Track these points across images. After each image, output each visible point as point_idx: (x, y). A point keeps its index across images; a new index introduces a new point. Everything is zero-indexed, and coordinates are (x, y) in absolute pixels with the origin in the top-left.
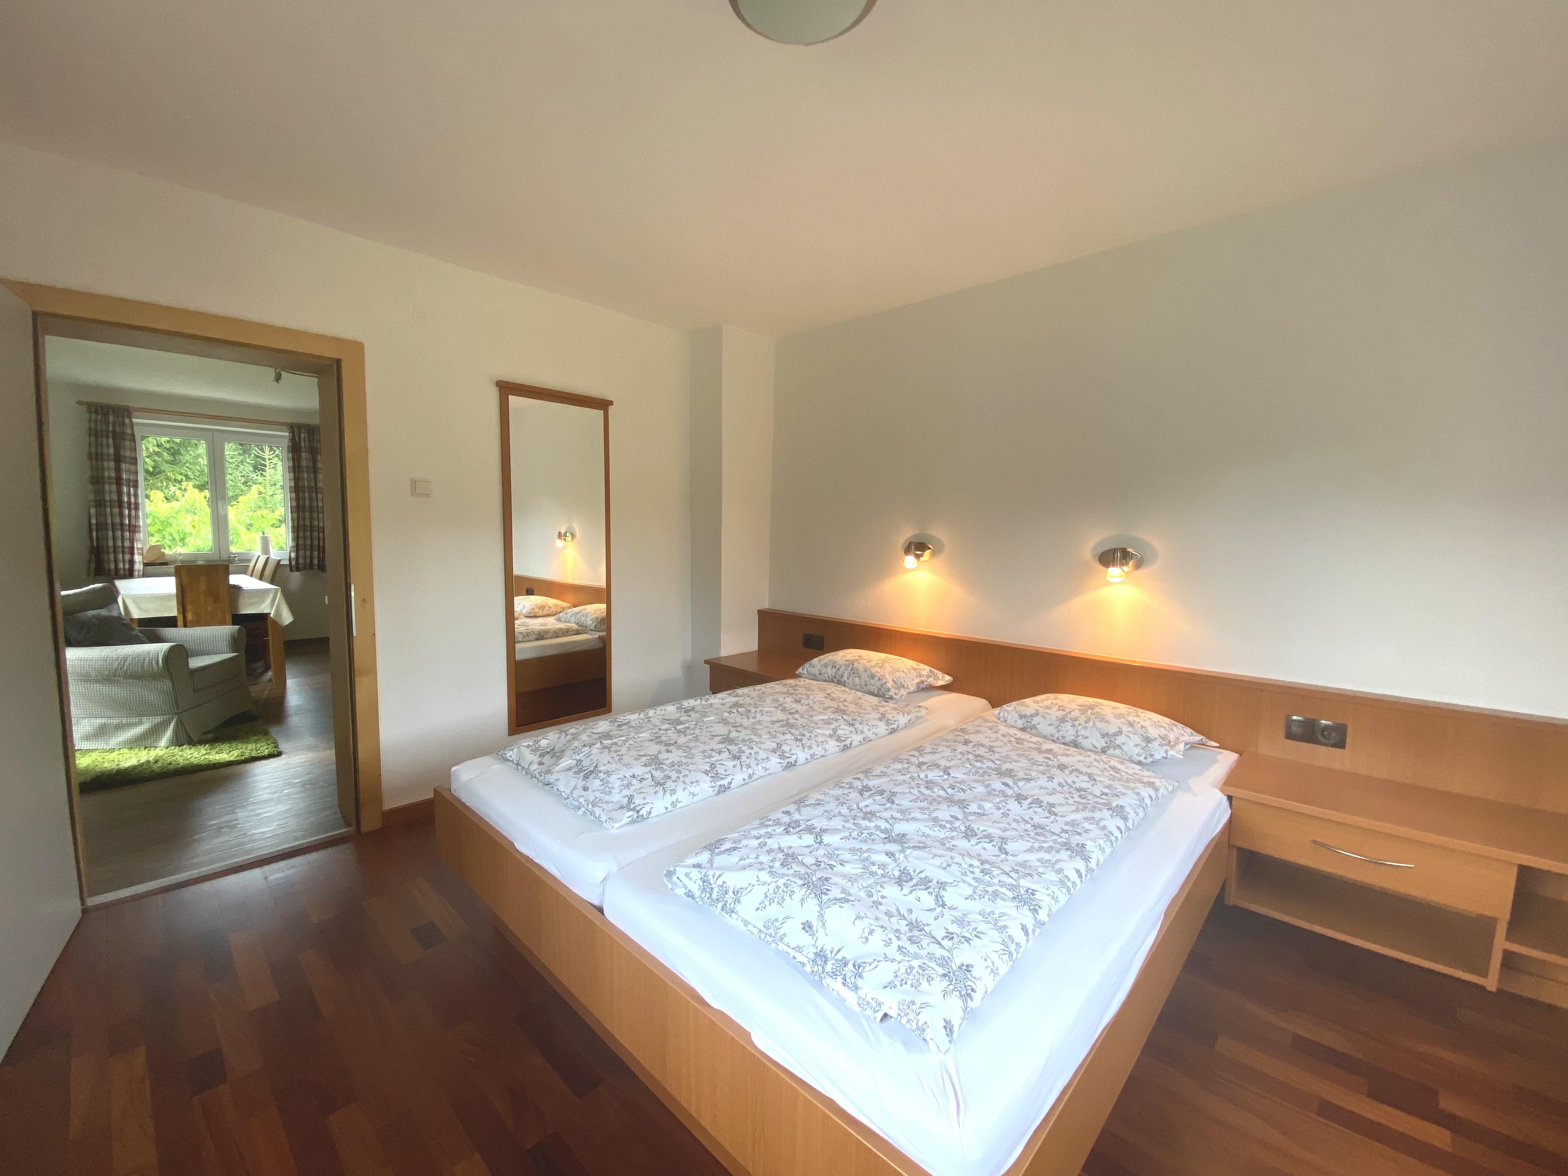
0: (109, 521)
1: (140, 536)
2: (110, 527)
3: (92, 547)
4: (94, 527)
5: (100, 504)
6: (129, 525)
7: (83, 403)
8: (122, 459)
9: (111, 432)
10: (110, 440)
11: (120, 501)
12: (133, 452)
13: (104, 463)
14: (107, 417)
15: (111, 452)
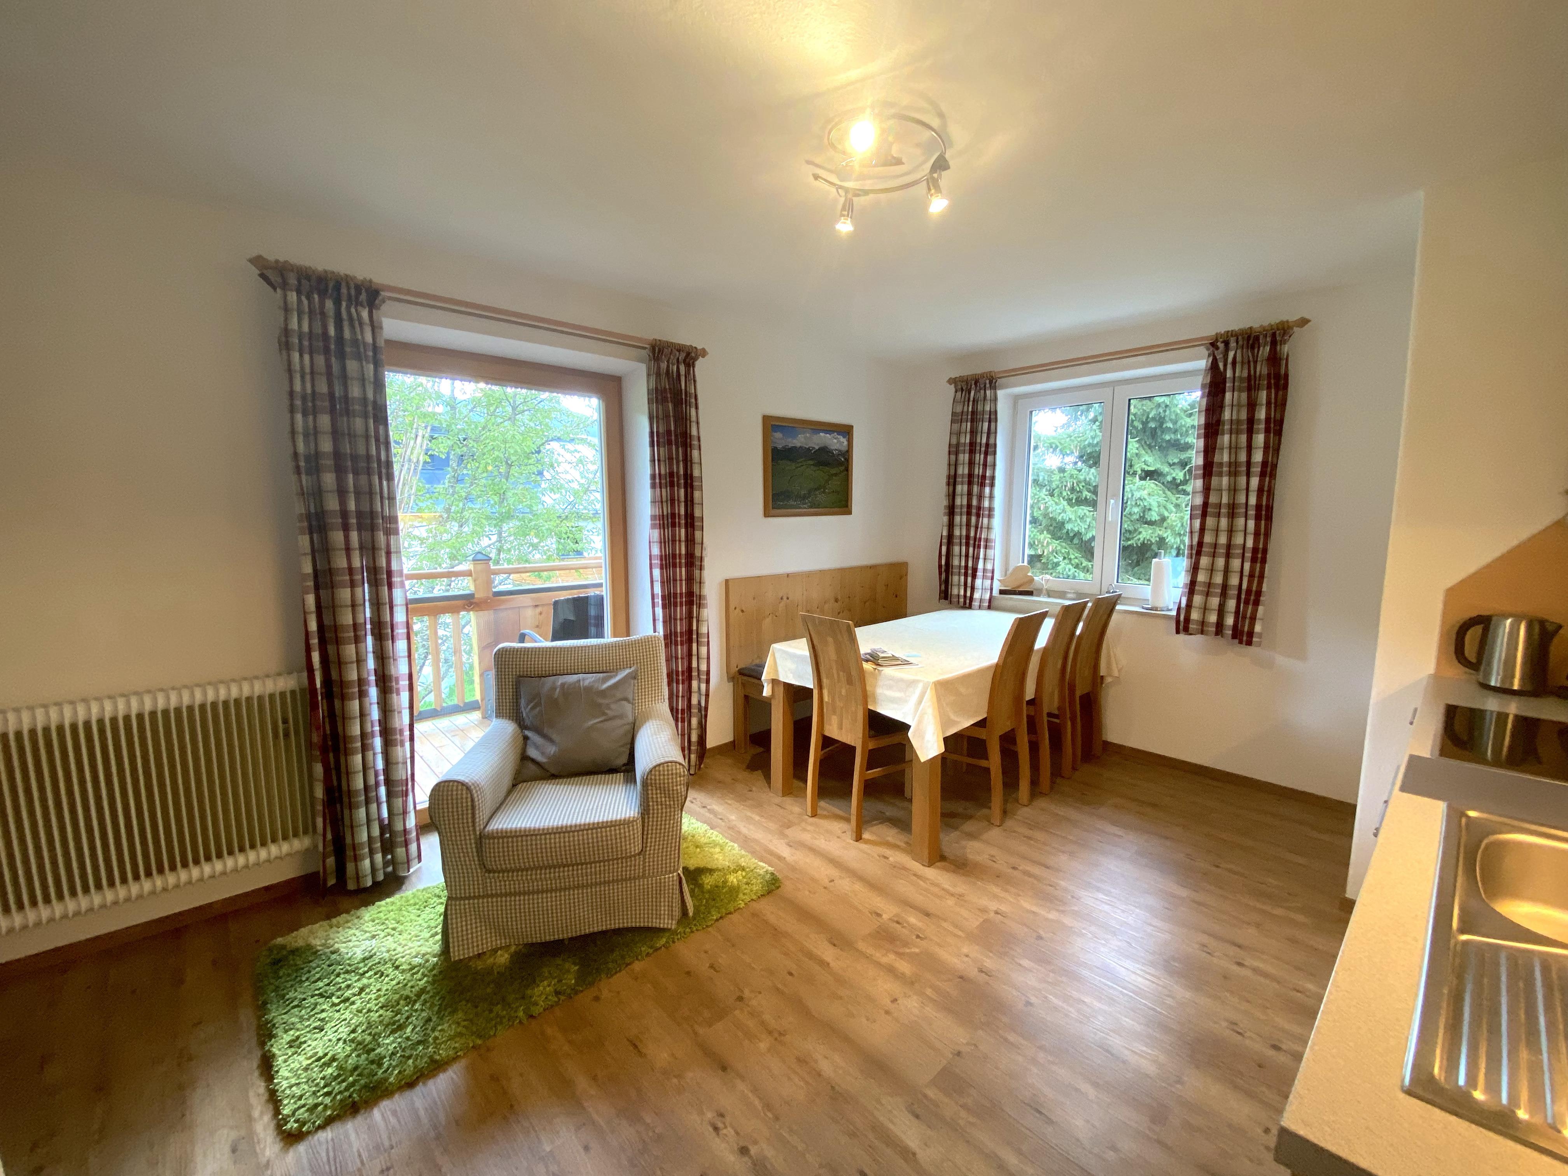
0: (958, 533)
2: (958, 541)
3: (941, 566)
4: (945, 541)
5: (952, 511)
6: (975, 538)
7: (952, 381)
8: (978, 448)
9: (970, 414)
10: (969, 424)
11: (969, 506)
12: (992, 436)
13: (961, 456)
14: (969, 393)
15: (968, 441)
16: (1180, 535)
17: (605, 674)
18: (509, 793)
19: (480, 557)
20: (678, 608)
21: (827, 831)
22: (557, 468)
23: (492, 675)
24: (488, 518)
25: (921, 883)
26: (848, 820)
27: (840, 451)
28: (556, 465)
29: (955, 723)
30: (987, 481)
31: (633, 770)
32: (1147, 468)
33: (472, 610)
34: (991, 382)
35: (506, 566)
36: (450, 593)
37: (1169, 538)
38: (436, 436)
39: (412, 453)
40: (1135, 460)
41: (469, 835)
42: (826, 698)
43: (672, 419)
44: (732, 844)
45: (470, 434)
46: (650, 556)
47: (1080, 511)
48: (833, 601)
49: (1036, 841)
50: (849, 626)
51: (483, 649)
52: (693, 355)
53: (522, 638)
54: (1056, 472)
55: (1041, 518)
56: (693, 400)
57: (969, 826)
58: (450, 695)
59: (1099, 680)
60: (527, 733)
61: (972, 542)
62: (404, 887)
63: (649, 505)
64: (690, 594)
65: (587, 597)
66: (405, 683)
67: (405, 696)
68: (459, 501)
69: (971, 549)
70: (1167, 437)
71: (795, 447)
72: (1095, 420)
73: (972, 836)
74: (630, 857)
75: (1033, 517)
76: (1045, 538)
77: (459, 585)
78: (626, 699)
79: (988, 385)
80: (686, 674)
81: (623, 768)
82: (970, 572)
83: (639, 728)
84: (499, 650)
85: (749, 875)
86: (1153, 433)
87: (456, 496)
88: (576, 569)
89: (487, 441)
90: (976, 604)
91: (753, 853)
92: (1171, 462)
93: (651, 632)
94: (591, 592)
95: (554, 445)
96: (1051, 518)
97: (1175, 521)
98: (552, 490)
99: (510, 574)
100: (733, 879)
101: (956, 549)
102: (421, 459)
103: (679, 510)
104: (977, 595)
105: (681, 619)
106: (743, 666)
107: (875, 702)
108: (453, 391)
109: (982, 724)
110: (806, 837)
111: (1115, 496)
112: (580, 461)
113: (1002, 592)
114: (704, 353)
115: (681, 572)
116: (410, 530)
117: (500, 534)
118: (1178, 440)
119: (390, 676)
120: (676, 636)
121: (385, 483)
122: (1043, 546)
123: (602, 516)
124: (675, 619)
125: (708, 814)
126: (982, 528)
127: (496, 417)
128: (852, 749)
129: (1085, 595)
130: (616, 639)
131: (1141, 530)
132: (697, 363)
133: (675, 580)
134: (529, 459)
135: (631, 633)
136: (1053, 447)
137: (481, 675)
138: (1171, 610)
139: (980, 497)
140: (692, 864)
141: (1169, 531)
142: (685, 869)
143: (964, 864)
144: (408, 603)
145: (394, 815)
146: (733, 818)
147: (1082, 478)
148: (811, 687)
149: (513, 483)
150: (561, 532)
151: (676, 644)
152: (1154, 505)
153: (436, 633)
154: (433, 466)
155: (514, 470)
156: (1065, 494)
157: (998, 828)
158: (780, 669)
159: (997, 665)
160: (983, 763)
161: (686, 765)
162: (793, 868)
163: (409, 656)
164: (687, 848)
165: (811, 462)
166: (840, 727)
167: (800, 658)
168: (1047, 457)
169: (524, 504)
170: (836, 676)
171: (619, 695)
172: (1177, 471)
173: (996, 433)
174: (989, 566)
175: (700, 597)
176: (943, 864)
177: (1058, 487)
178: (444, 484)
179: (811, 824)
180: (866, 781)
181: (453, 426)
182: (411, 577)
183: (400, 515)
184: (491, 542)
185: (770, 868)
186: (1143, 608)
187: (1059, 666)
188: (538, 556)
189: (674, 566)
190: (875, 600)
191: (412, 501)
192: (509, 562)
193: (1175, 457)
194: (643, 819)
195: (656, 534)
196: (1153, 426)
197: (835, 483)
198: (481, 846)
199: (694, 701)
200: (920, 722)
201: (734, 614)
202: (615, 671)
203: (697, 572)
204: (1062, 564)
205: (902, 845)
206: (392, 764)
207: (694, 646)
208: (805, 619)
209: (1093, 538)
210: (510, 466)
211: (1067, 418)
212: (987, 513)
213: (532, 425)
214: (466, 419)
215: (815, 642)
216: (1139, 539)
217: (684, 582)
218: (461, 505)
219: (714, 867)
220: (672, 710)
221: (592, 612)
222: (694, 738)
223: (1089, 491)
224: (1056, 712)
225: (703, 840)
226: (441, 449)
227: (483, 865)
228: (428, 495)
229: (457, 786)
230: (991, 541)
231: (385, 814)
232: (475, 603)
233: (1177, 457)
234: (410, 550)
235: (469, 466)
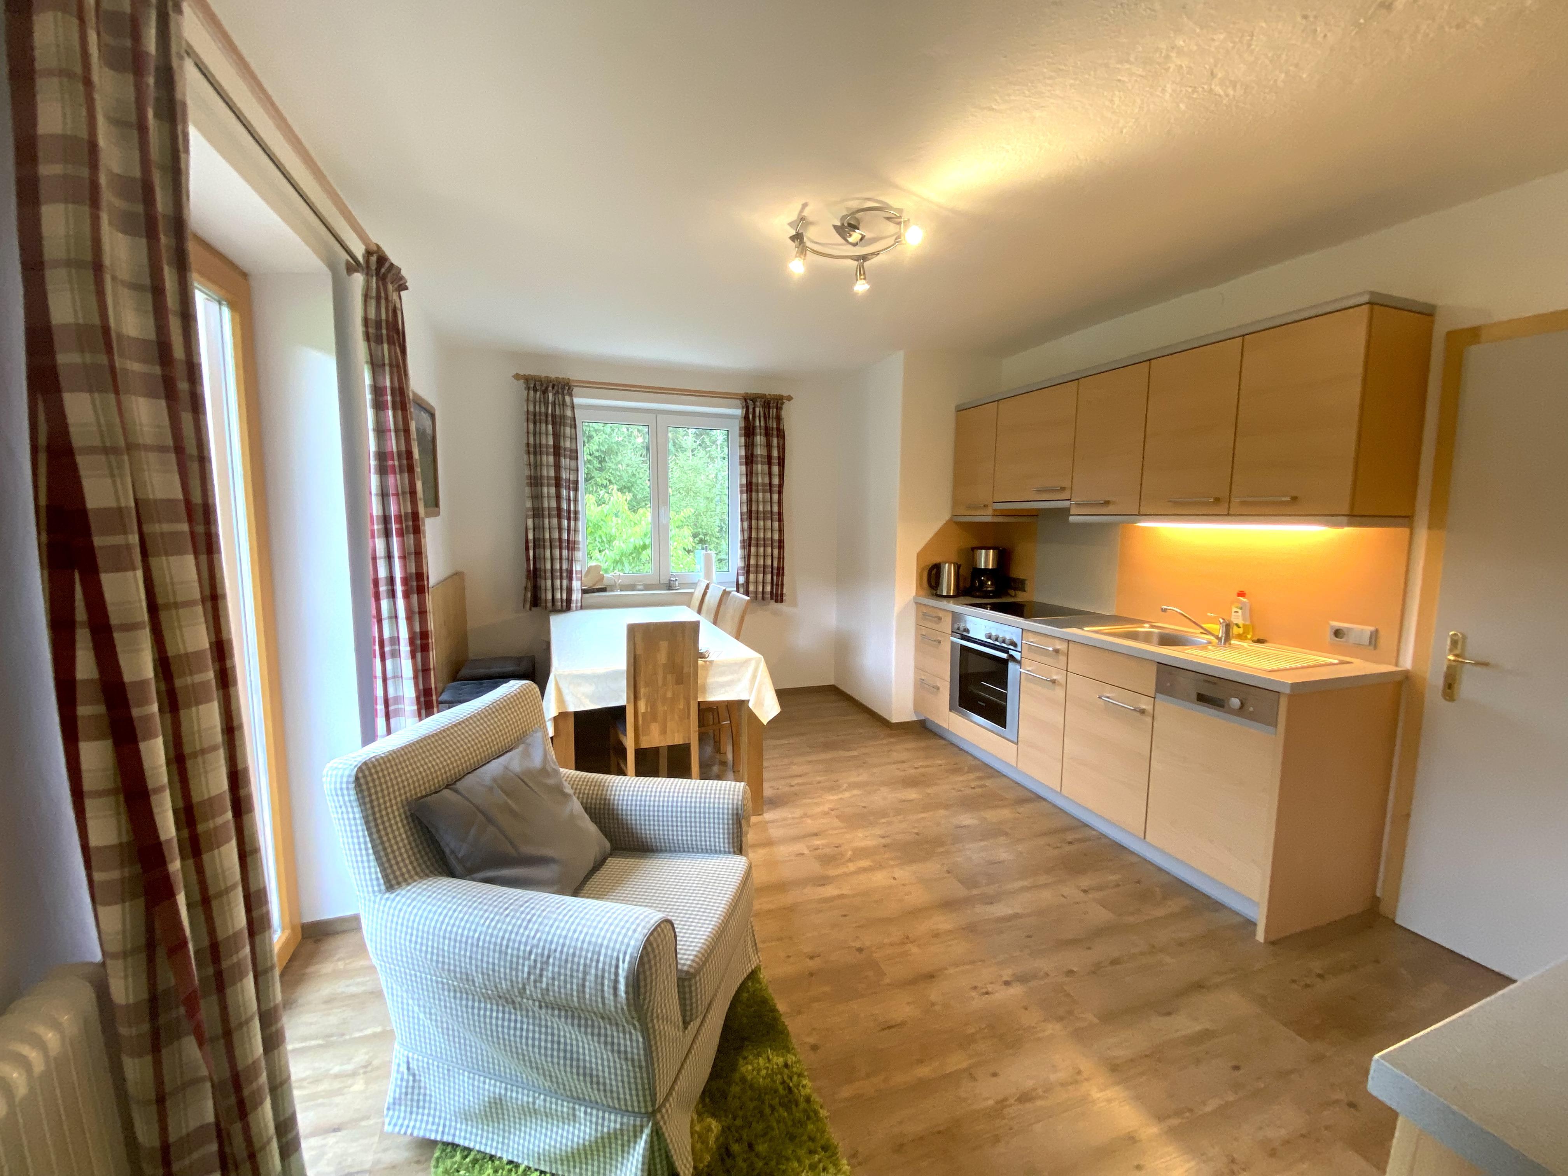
0: (547, 536)
1: (578, 555)
2: (548, 544)
3: (529, 571)
4: (531, 545)
5: (537, 513)
6: (568, 540)
7: (520, 377)
8: (562, 452)
9: (550, 416)
10: (550, 426)
11: (559, 509)
12: (573, 442)
13: (543, 457)
15: (550, 443)
30: (572, 485)
34: (569, 389)
42: (643, 709)
79: (566, 391)
82: (565, 574)
84: (359, 770)
90: (574, 605)
101: (547, 553)
104: (574, 597)
170: (660, 681)
200: (755, 692)
202: (519, 742)
215: (638, 652)
230: (579, 543)
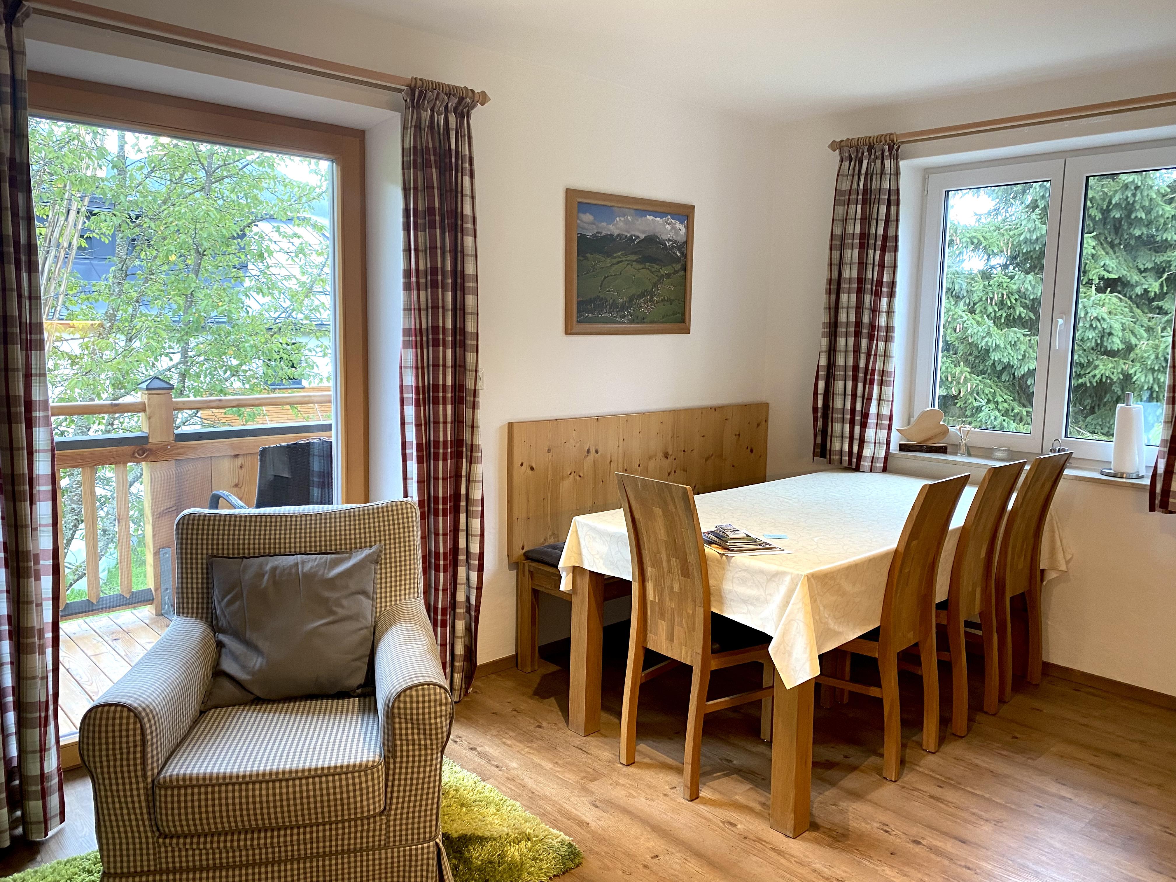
0: (842, 362)
2: (841, 373)
3: (817, 408)
4: (822, 373)
5: (834, 330)
7: (836, 146)
8: (872, 241)
9: (861, 192)
10: (859, 207)
11: (858, 324)
12: (892, 226)
13: (848, 253)
14: (861, 163)
15: (858, 231)
16: (1153, 370)
17: (333, 556)
18: (195, 723)
19: (157, 384)
20: (441, 463)
21: (649, 786)
22: (268, 260)
23: (171, 554)
24: (168, 329)
25: (783, 861)
26: (679, 771)
27: (675, 242)
28: (266, 255)
29: (837, 634)
30: (885, 289)
31: (373, 694)
32: (1107, 275)
33: (145, 460)
34: (890, 150)
35: (192, 398)
36: (113, 435)
37: (1138, 375)
38: (96, 210)
39: (61, 235)
40: (1090, 264)
41: (137, 783)
42: (650, 596)
43: (436, 191)
44: (512, 802)
45: (145, 209)
46: (402, 387)
47: (1012, 334)
48: (660, 455)
49: (947, 803)
50: (685, 490)
51: (158, 516)
52: (468, 100)
53: (215, 502)
54: (979, 279)
55: (956, 343)
56: (467, 165)
57: (851, 781)
58: (109, 581)
59: (1039, 574)
60: (221, 637)
61: (861, 375)
62: (39, 858)
63: (402, 312)
64: (458, 442)
65: (308, 445)
66: (47, 563)
67: (47, 582)
68: (128, 304)
69: (860, 386)
70: (1137, 232)
71: (612, 235)
72: (1034, 206)
73: (856, 795)
74: (368, 818)
75: (946, 342)
76: (961, 372)
77: (125, 424)
78: (364, 593)
79: (887, 153)
80: (449, 558)
81: (359, 691)
82: (858, 418)
83: (382, 635)
84: (183, 517)
85: (537, 847)
86: (1117, 227)
87: (123, 297)
88: (292, 404)
89: (171, 219)
90: (866, 464)
91: (543, 815)
92: (1142, 267)
93: (400, 497)
94: (314, 438)
95: (265, 227)
96: (971, 344)
97: (1145, 351)
98: (260, 291)
99: (198, 409)
100: (513, 852)
101: (839, 385)
102: (75, 244)
103: (444, 322)
104: (867, 452)
105: (444, 479)
106: (530, 548)
107: (721, 601)
108: (122, 148)
109: (872, 636)
110: (618, 794)
111: (1064, 313)
112: (301, 251)
113: (903, 448)
114: (484, 98)
115: (445, 410)
116: (57, 344)
117: (184, 353)
118: (1153, 236)
119: (28, 552)
120: (436, 502)
121: (25, 275)
122: (959, 383)
123: (331, 328)
124: (436, 479)
125: (477, 759)
126: (876, 355)
127: (183, 185)
128: (688, 669)
129: (1022, 454)
130: (349, 506)
131: (1097, 363)
132: (474, 113)
133: (436, 423)
134: (228, 246)
135: (371, 497)
136: (976, 244)
137: (156, 554)
138: (1142, 477)
139: (875, 311)
140: (456, 829)
141: (1138, 366)
142: (446, 837)
143: (843, 835)
144: (55, 448)
145: (26, 752)
146: (514, 765)
147: (1015, 287)
148: (630, 578)
149: (206, 280)
150: (270, 351)
151: (436, 515)
152: (1117, 326)
153: (93, 492)
154: (91, 254)
155: (207, 262)
156: (990, 309)
157: (894, 784)
158: (584, 551)
159: (896, 551)
160: (874, 692)
161: (447, 687)
162: (600, 839)
163: (55, 524)
164: (449, 806)
165: (634, 257)
166: (671, 638)
167: (613, 537)
168: (965, 257)
169: (220, 309)
170: (665, 564)
171: (353, 586)
172: (1151, 280)
173: (897, 220)
174: (885, 411)
175: (472, 447)
176: (814, 834)
177: (981, 300)
178: (107, 279)
179: (626, 776)
180: (706, 715)
181: (122, 197)
182: (60, 411)
183: (46, 323)
184: (171, 364)
185: (567, 838)
186: (1102, 473)
187: (983, 554)
188: (237, 385)
189: (436, 402)
190: (720, 456)
191: (60, 303)
192: (197, 393)
193: (1146, 261)
194: (387, 763)
195: (410, 356)
196: (1118, 216)
197: (666, 288)
198: (154, 800)
199: (461, 597)
200: (785, 633)
201: (520, 473)
202: (350, 552)
203: (468, 412)
204: (986, 410)
205: (758, 807)
206: (27, 678)
207: (463, 517)
208: (622, 483)
209: (1031, 373)
210: (201, 255)
211: (994, 203)
212: (883, 334)
213: (233, 196)
214: (141, 187)
215: (637, 516)
216: (1094, 376)
217: (449, 426)
218: (130, 310)
219: (487, 834)
220: (428, 610)
221: (316, 465)
222: (459, 650)
223: (1025, 306)
224: (978, 621)
225: (471, 796)
226: (104, 230)
227: (155, 826)
228: (83, 296)
229: (122, 712)
230: (889, 374)
231: (14, 751)
232: (150, 450)
233: (1151, 261)
234: (56, 372)
235: (143, 255)
